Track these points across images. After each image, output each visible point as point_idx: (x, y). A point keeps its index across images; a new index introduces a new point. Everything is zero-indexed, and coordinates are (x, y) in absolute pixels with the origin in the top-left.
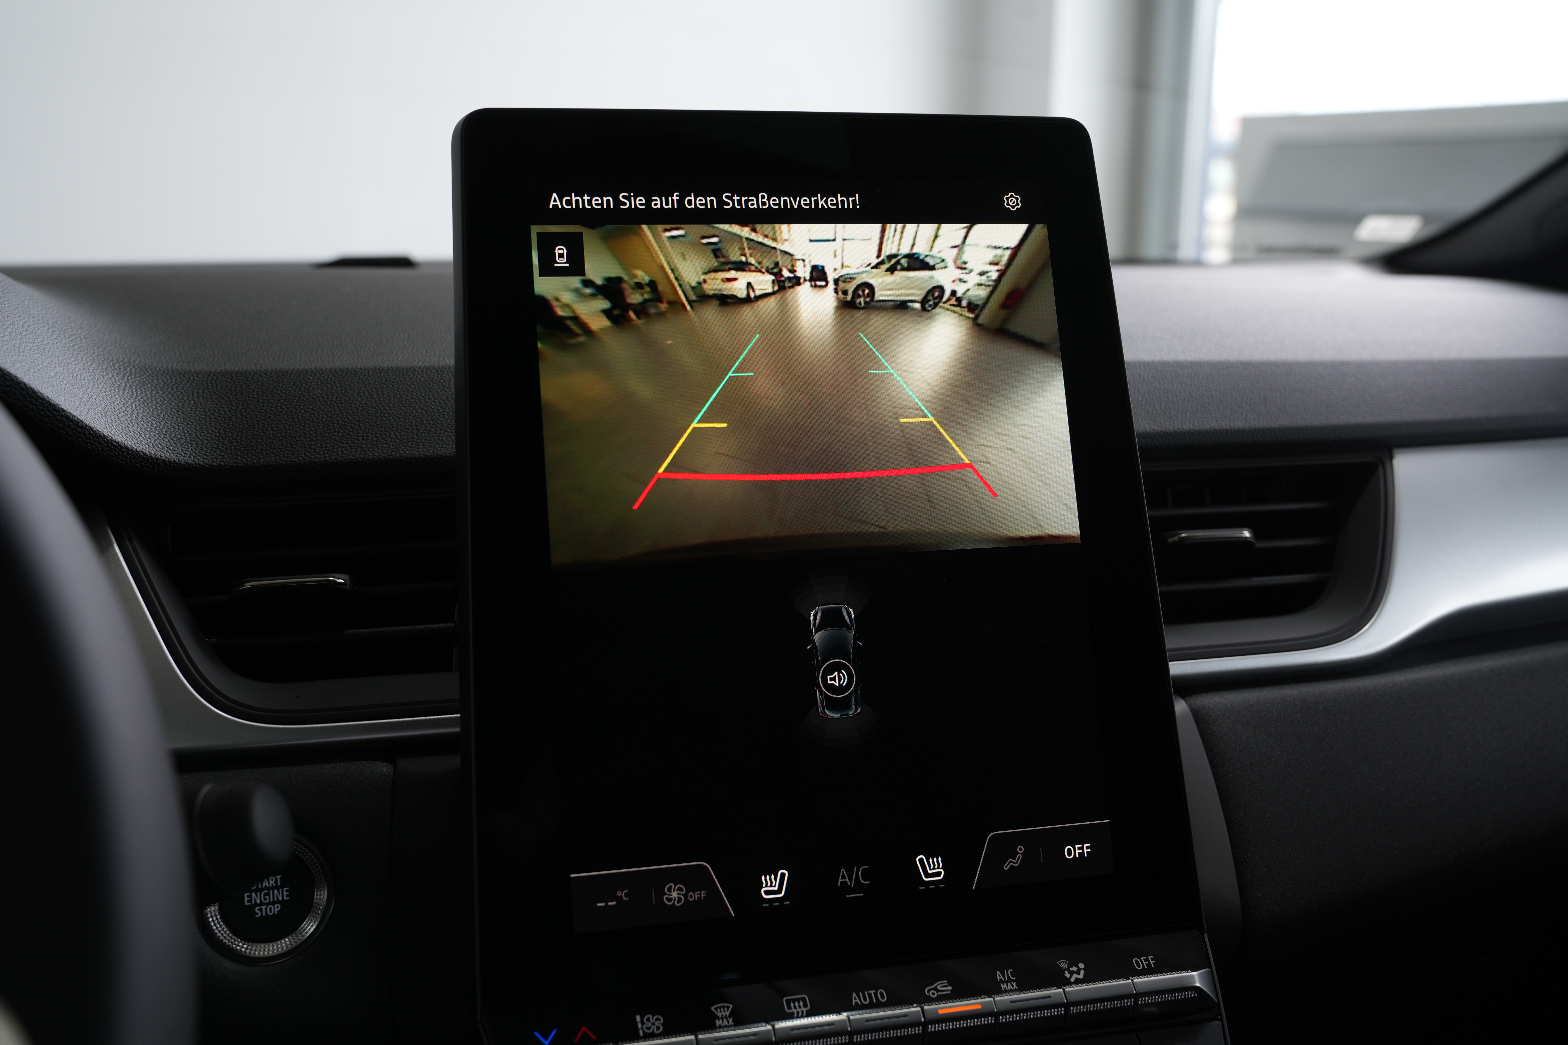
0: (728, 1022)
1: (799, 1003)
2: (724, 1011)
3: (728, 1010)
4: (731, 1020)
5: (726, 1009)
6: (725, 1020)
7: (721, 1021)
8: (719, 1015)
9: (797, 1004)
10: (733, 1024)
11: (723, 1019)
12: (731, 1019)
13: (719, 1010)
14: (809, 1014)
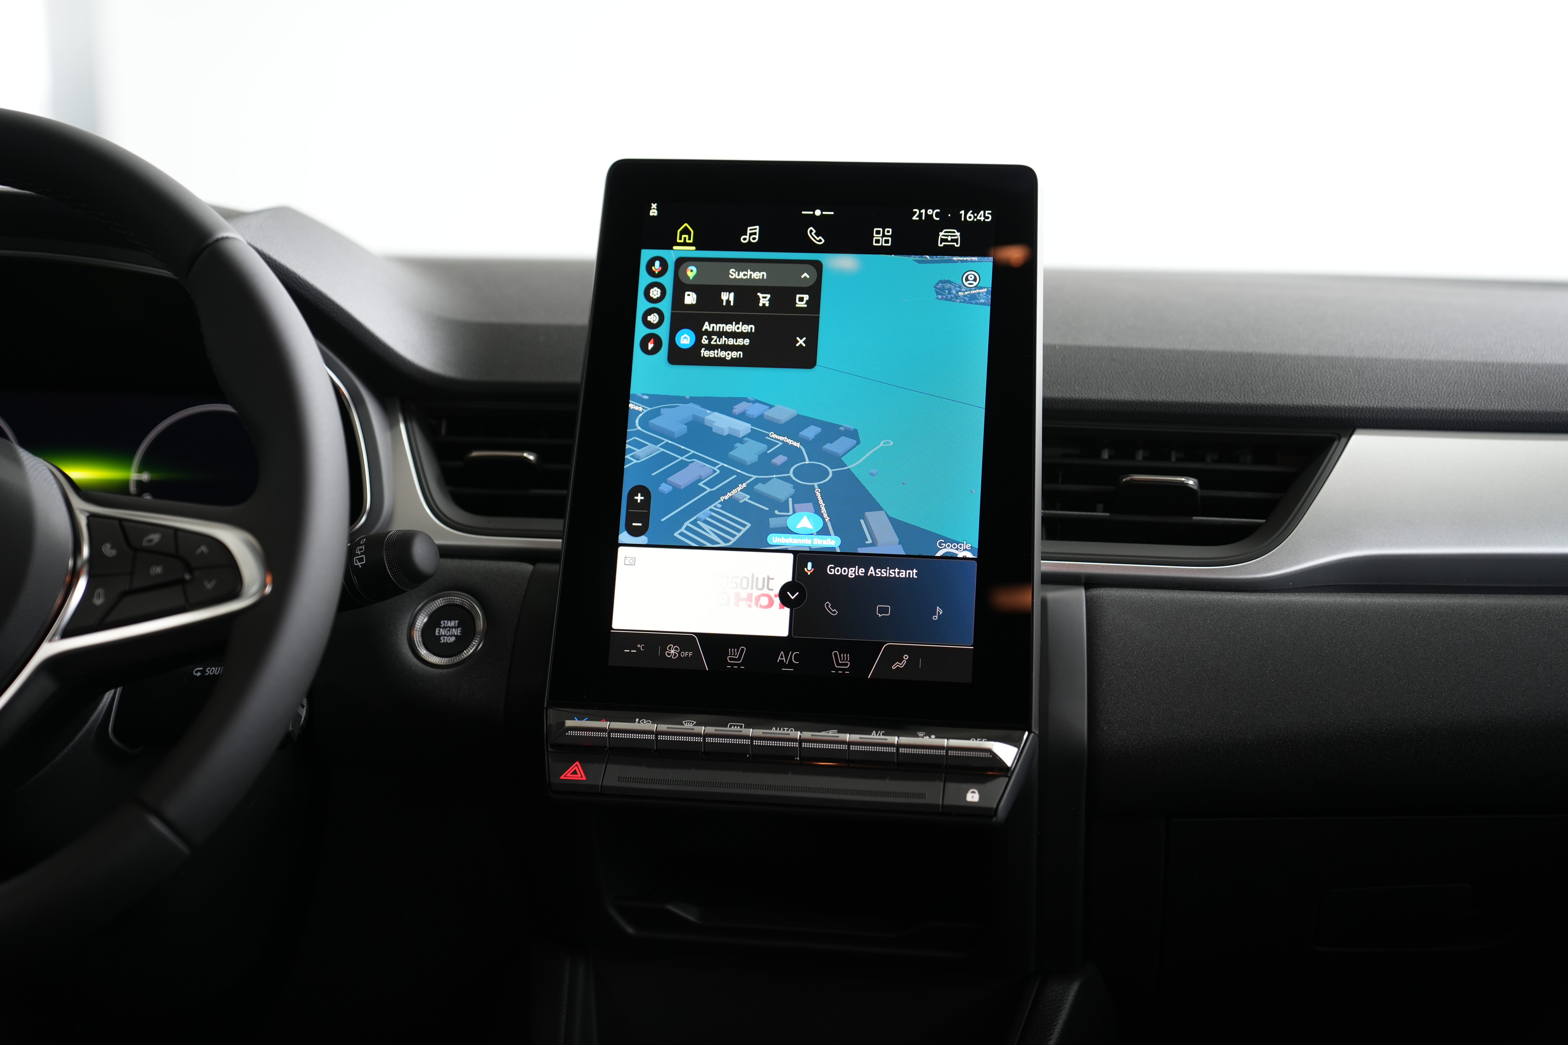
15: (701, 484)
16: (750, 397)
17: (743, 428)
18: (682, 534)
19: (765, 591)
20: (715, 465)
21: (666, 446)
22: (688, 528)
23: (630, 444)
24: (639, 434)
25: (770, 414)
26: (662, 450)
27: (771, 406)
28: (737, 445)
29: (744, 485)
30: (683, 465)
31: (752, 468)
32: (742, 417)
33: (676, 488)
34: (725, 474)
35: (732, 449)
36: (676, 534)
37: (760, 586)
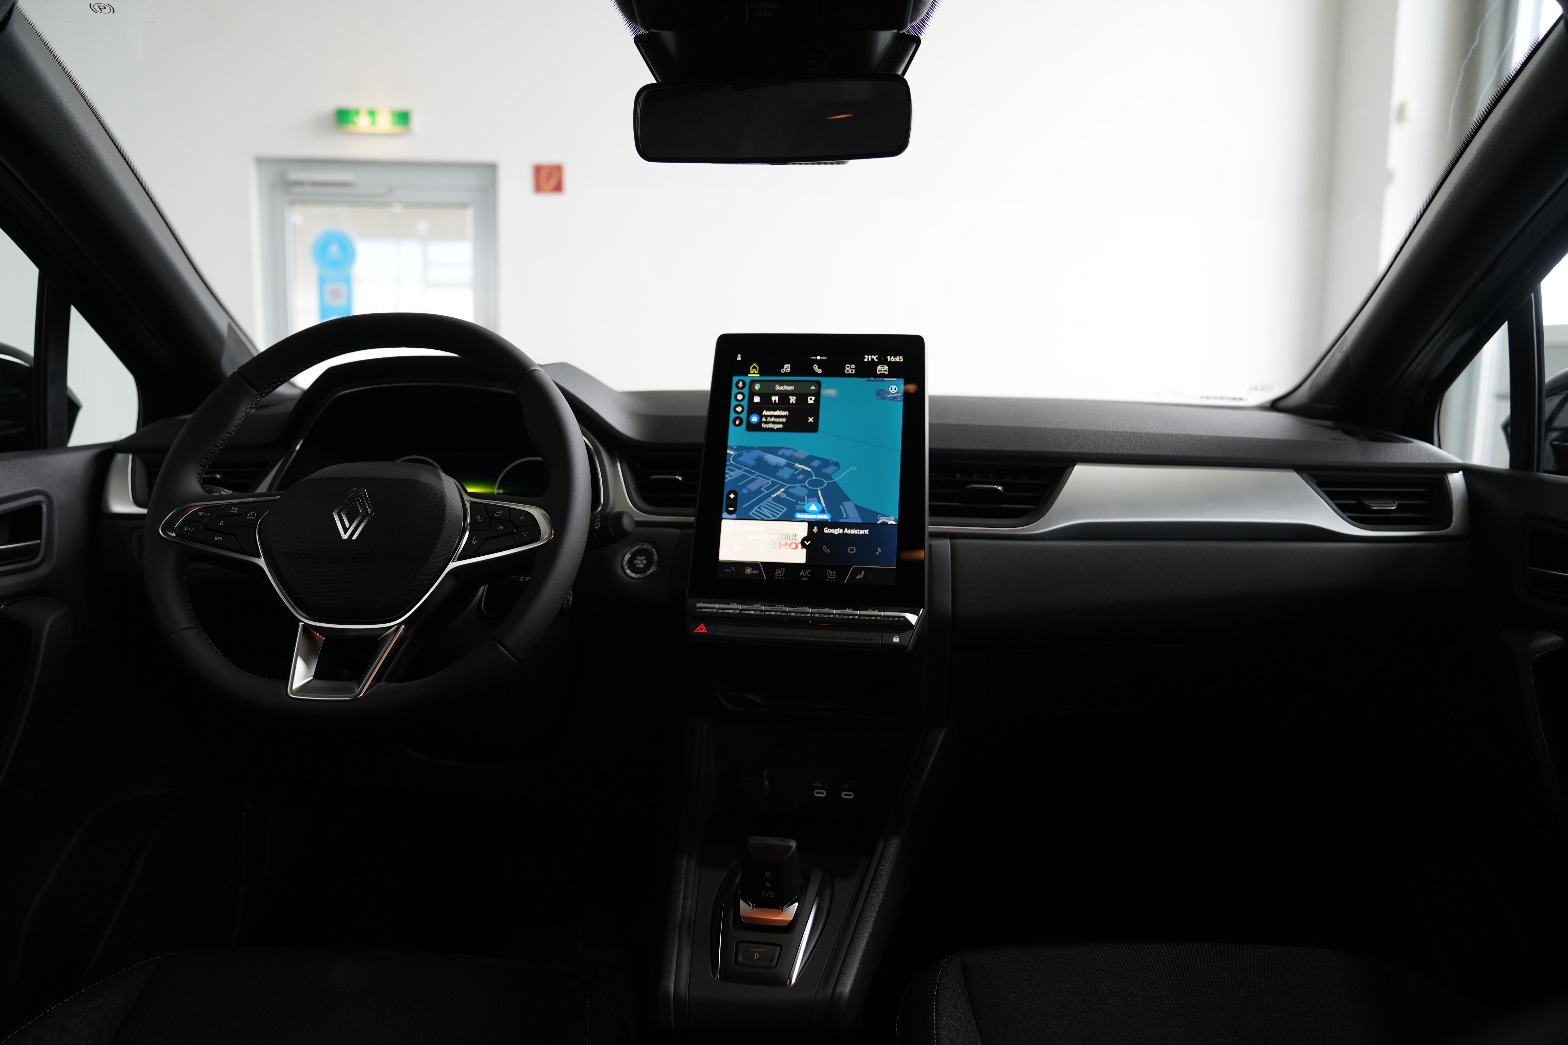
15: (762, 489)
16: (786, 446)
17: (782, 461)
18: (753, 513)
19: (794, 541)
20: (769, 479)
21: (745, 471)
22: (756, 511)
23: (728, 470)
24: (732, 465)
25: (796, 454)
26: (743, 473)
27: (796, 451)
28: (780, 470)
29: (783, 489)
30: (753, 480)
31: (787, 481)
32: (782, 456)
33: (750, 491)
34: (774, 484)
35: (777, 471)
36: (750, 514)
37: (791, 538)
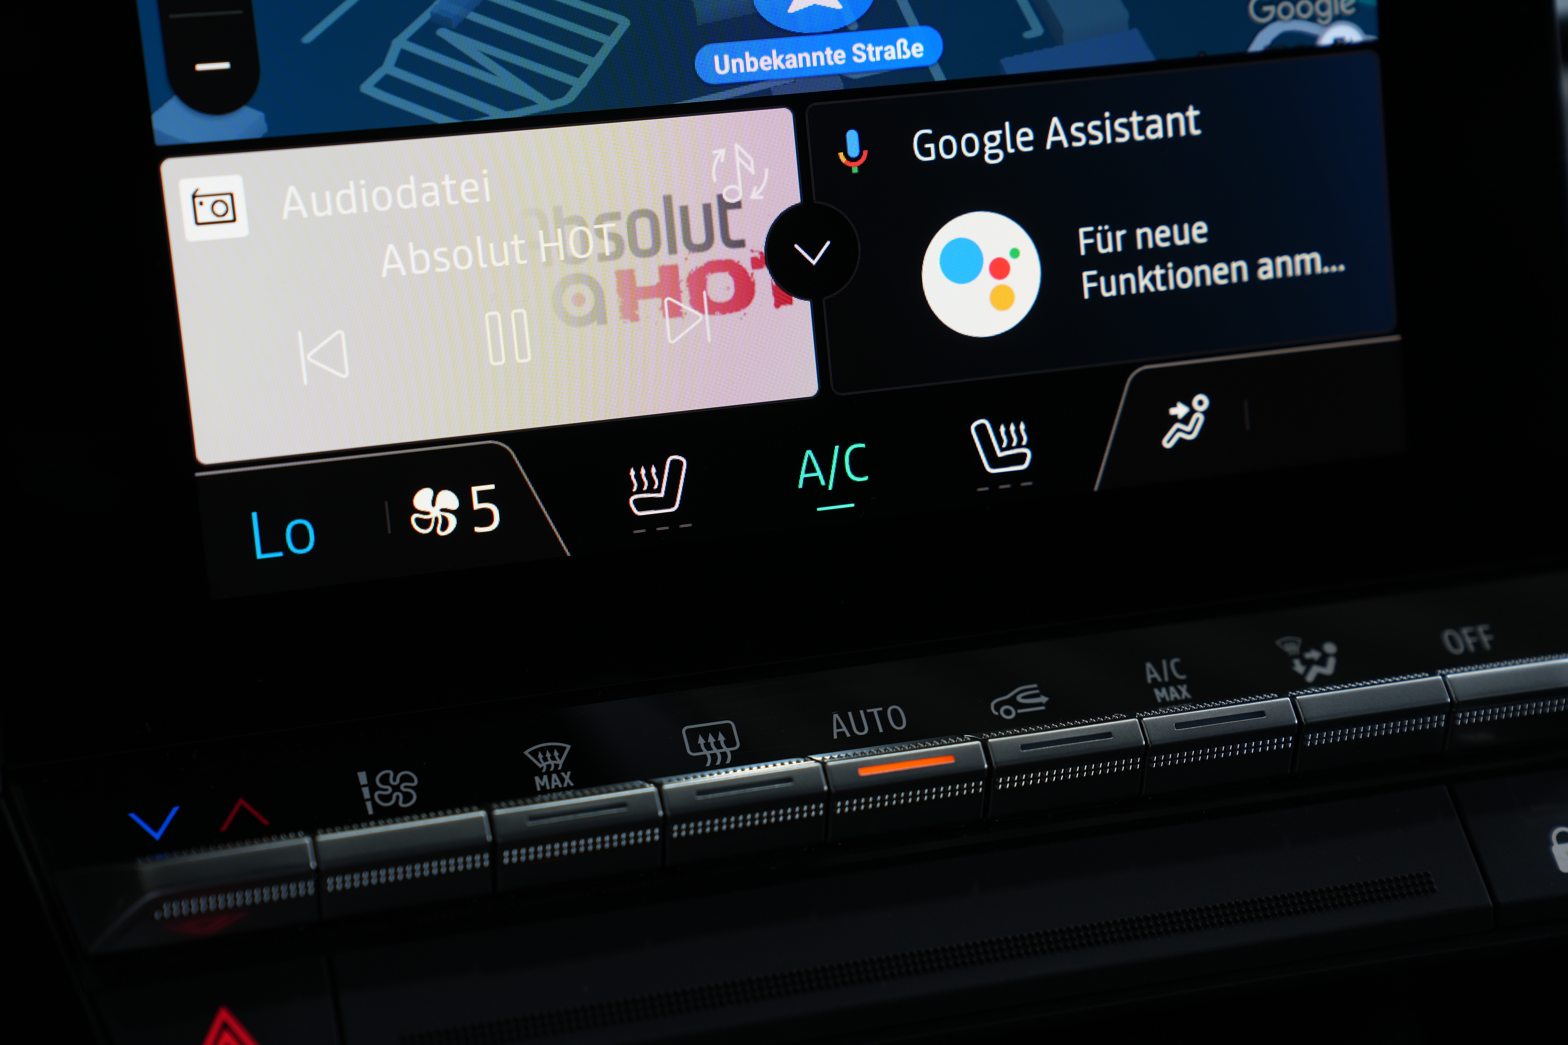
0: (562, 780)
1: (716, 737)
2: (553, 758)
3: (560, 757)
4: (567, 777)
5: (556, 754)
6: (554, 776)
7: (545, 777)
8: (544, 765)
9: (711, 739)
10: (572, 784)
11: (549, 774)
12: (569, 773)
13: (540, 756)
14: (740, 760)
18: (388, 84)
19: (719, 251)
22: (406, 61)
36: (368, 87)
37: (698, 236)
